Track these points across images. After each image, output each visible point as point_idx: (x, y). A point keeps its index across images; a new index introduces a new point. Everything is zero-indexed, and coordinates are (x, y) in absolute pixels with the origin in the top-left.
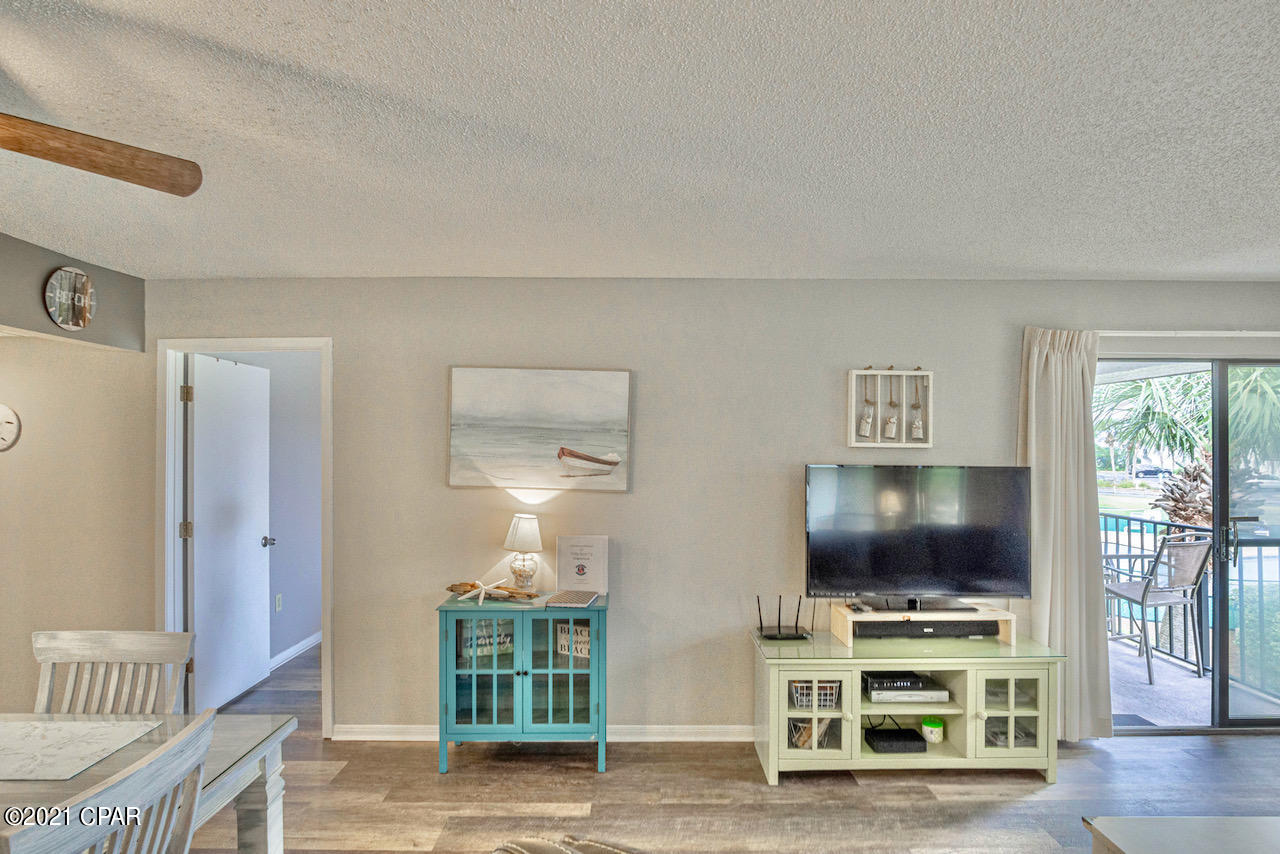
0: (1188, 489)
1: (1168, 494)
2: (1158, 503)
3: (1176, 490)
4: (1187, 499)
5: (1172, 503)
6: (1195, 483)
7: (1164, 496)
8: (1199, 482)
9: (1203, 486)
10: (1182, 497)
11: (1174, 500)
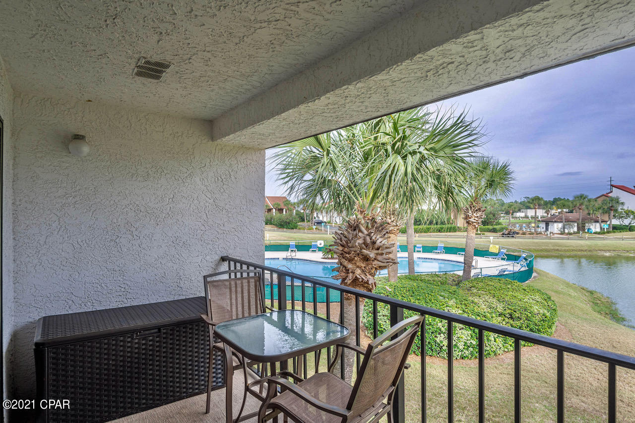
0: (350, 237)
1: (338, 241)
2: (331, 248)
3: (343, 238)
4: (350, 245)
5: (341, 248)
6: (355, 233)
7: (335, 243)
8: (357, 231)
9: (360, 234)
10: (347, 243)
11: (342, 246)
